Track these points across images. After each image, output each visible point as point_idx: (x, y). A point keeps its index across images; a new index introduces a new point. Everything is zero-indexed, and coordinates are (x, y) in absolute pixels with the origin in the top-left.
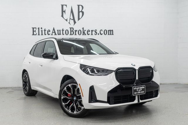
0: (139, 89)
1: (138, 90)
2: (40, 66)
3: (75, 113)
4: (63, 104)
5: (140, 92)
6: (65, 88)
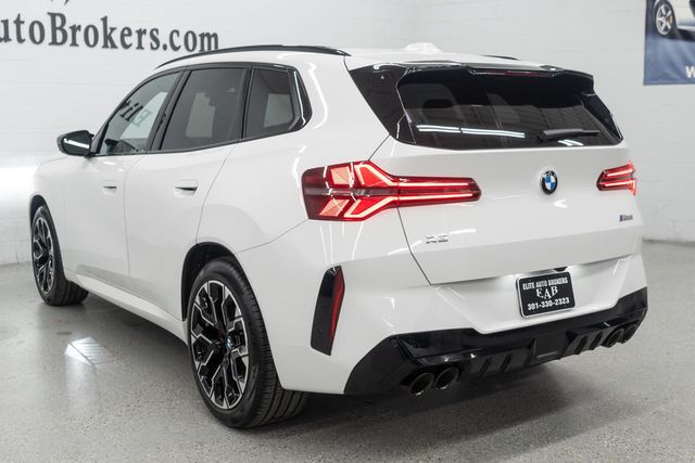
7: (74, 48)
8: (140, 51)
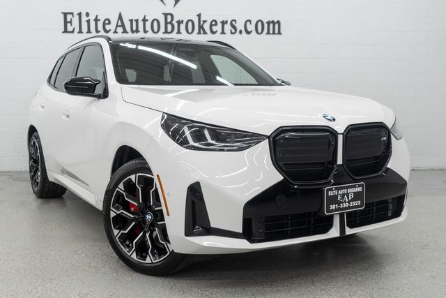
0: (344, 195)
1: (343, 197)
2: (64, 117)
3: (148, 260)
4: (116, 232)
5: (349, 202)
6: (121, 186)
7: (179, 35)
8: (223, 35)
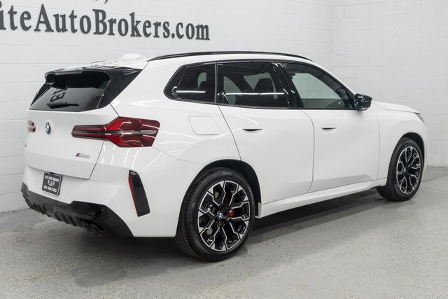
7: (111, 36)
8: (156, 39)
